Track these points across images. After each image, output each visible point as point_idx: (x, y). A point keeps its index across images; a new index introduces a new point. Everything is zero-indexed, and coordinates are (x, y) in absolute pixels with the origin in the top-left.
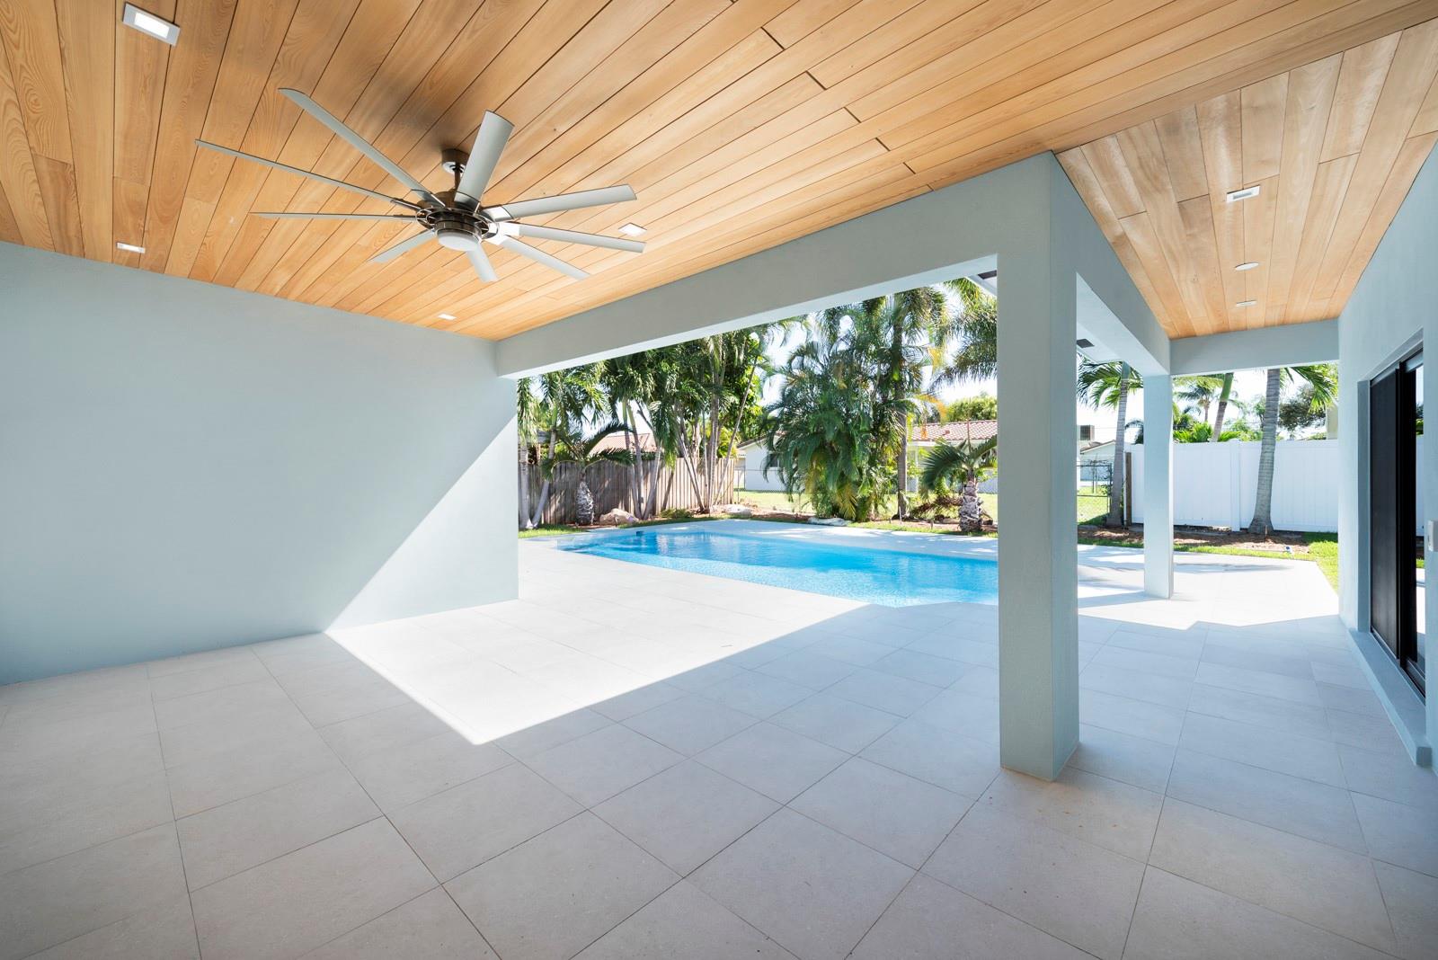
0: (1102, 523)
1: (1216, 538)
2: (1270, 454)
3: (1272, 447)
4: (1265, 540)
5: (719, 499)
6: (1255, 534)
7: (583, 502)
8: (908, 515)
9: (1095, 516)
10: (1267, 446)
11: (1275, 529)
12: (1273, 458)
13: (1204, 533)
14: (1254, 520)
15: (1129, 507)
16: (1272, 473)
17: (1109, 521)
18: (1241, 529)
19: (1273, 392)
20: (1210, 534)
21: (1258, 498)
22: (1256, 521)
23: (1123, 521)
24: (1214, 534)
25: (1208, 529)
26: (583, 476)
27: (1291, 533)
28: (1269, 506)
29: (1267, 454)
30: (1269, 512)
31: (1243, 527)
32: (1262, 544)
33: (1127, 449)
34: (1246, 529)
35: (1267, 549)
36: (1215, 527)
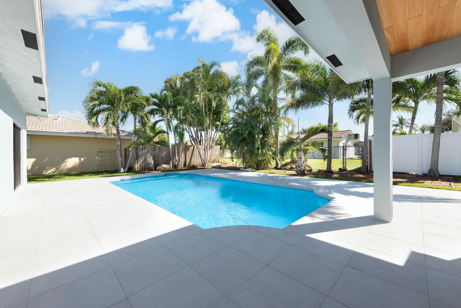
0: (358, 171)
1: (411, 178)
2: (438, 139)
3: (438, 136)
4: (437, 180)
5: (210, 161)
6: (431, 177)
7: (148, 162)
8: (279, 167)
9: (356, 167)
10: (436, 135)
11: (440, 174)
12: (440, 140)
13: (405, 175)
14: (430, 170)
15: (371, 164)
16: (439, 148)
17: (361, 170)
18: (423, 174)
19: (439, 109)
20: (408, 176)
21: (431, 160)
22: (431, 170)
23: (368, 170)
24: (410, 176)
25: (407, 174)
26: (149, 151)
27: (448, 176)
28: (438, 164)
29: (437, 139)
30: (437, 166)
31: (424, 173)
32: (435, 182)
33: (369, 138)
34: (425, 174)
35: (439, 184)
36: (410, 173)
